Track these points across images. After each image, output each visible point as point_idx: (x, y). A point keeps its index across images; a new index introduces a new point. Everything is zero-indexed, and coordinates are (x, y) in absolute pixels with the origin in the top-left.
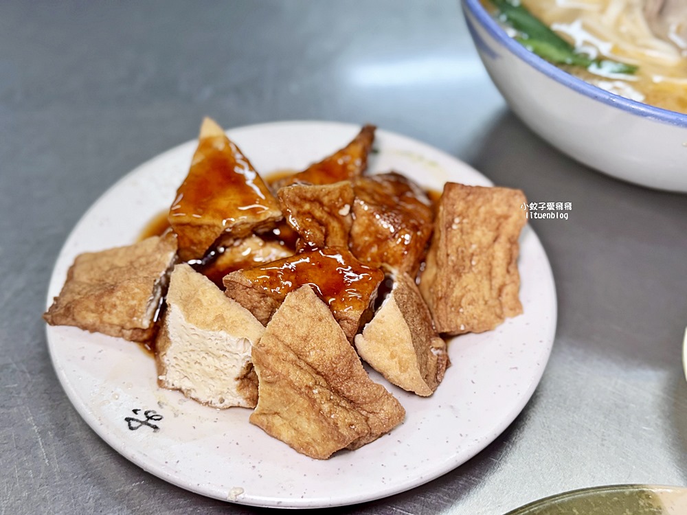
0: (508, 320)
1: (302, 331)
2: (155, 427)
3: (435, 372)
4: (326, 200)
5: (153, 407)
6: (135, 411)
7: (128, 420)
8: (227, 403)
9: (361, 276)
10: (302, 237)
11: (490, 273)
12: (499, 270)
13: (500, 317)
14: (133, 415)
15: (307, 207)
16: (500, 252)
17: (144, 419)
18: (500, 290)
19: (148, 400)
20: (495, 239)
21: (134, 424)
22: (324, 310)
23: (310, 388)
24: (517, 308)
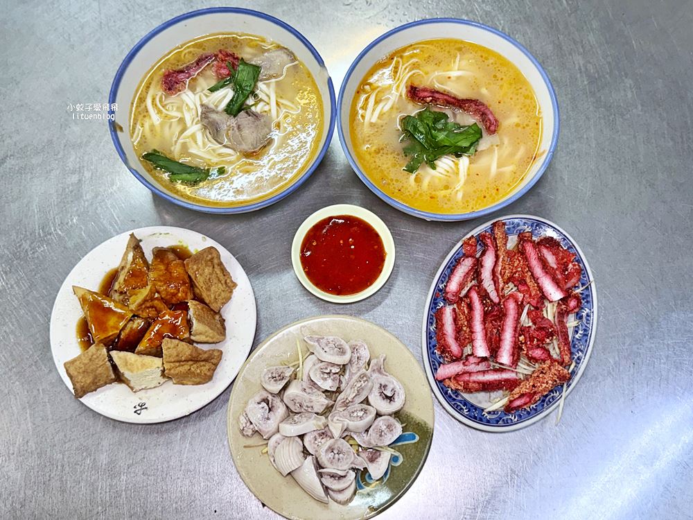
0: (234, 291)
1: (175, 354)
2: (146, 408)
3: (222, 328)
4: (148, 298)
5: (139, 401)
6: (135, 407)
7: (135, 412)
8: (161, 383)
9: (180, 319)
10: (149, 317)
11: (219, 280)
12: (222, 278)
13: (231, 292)
14: (136, 409)
15: (143, 306)
16: (218, 270)
17: (140, 408)
18: (226, 283)
19: (135, 400)
20: (213, 267)
21: (138, 412)
22: (176, 341)
23: (190, 369)
24: (235, 285)
